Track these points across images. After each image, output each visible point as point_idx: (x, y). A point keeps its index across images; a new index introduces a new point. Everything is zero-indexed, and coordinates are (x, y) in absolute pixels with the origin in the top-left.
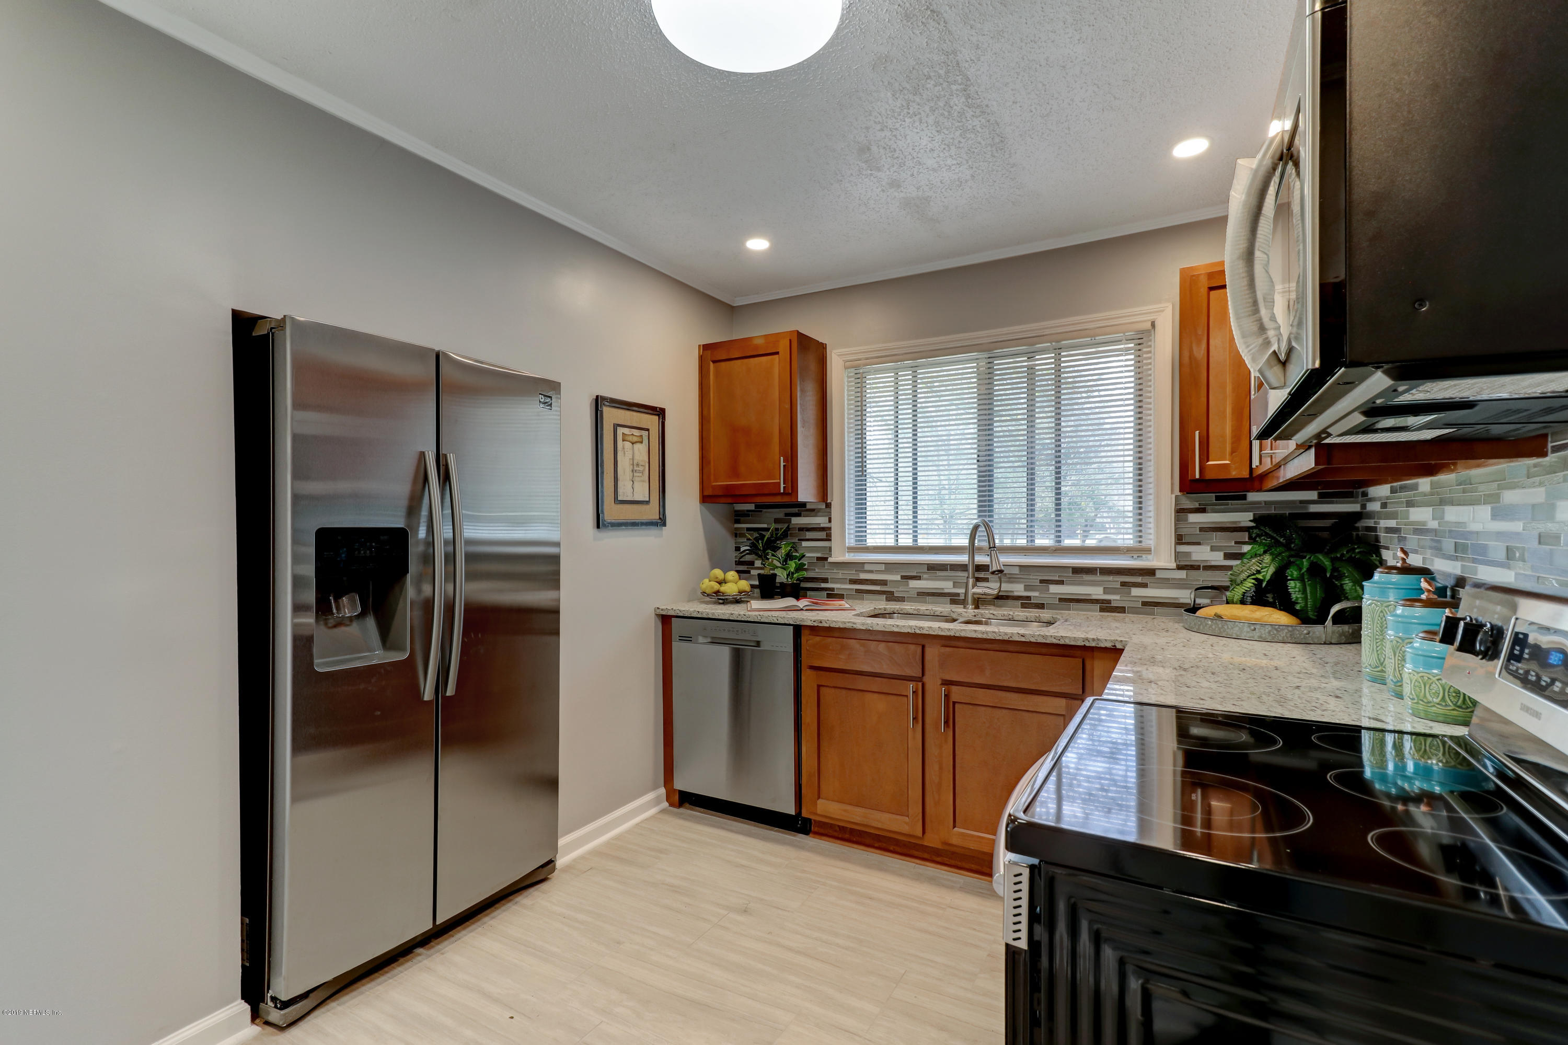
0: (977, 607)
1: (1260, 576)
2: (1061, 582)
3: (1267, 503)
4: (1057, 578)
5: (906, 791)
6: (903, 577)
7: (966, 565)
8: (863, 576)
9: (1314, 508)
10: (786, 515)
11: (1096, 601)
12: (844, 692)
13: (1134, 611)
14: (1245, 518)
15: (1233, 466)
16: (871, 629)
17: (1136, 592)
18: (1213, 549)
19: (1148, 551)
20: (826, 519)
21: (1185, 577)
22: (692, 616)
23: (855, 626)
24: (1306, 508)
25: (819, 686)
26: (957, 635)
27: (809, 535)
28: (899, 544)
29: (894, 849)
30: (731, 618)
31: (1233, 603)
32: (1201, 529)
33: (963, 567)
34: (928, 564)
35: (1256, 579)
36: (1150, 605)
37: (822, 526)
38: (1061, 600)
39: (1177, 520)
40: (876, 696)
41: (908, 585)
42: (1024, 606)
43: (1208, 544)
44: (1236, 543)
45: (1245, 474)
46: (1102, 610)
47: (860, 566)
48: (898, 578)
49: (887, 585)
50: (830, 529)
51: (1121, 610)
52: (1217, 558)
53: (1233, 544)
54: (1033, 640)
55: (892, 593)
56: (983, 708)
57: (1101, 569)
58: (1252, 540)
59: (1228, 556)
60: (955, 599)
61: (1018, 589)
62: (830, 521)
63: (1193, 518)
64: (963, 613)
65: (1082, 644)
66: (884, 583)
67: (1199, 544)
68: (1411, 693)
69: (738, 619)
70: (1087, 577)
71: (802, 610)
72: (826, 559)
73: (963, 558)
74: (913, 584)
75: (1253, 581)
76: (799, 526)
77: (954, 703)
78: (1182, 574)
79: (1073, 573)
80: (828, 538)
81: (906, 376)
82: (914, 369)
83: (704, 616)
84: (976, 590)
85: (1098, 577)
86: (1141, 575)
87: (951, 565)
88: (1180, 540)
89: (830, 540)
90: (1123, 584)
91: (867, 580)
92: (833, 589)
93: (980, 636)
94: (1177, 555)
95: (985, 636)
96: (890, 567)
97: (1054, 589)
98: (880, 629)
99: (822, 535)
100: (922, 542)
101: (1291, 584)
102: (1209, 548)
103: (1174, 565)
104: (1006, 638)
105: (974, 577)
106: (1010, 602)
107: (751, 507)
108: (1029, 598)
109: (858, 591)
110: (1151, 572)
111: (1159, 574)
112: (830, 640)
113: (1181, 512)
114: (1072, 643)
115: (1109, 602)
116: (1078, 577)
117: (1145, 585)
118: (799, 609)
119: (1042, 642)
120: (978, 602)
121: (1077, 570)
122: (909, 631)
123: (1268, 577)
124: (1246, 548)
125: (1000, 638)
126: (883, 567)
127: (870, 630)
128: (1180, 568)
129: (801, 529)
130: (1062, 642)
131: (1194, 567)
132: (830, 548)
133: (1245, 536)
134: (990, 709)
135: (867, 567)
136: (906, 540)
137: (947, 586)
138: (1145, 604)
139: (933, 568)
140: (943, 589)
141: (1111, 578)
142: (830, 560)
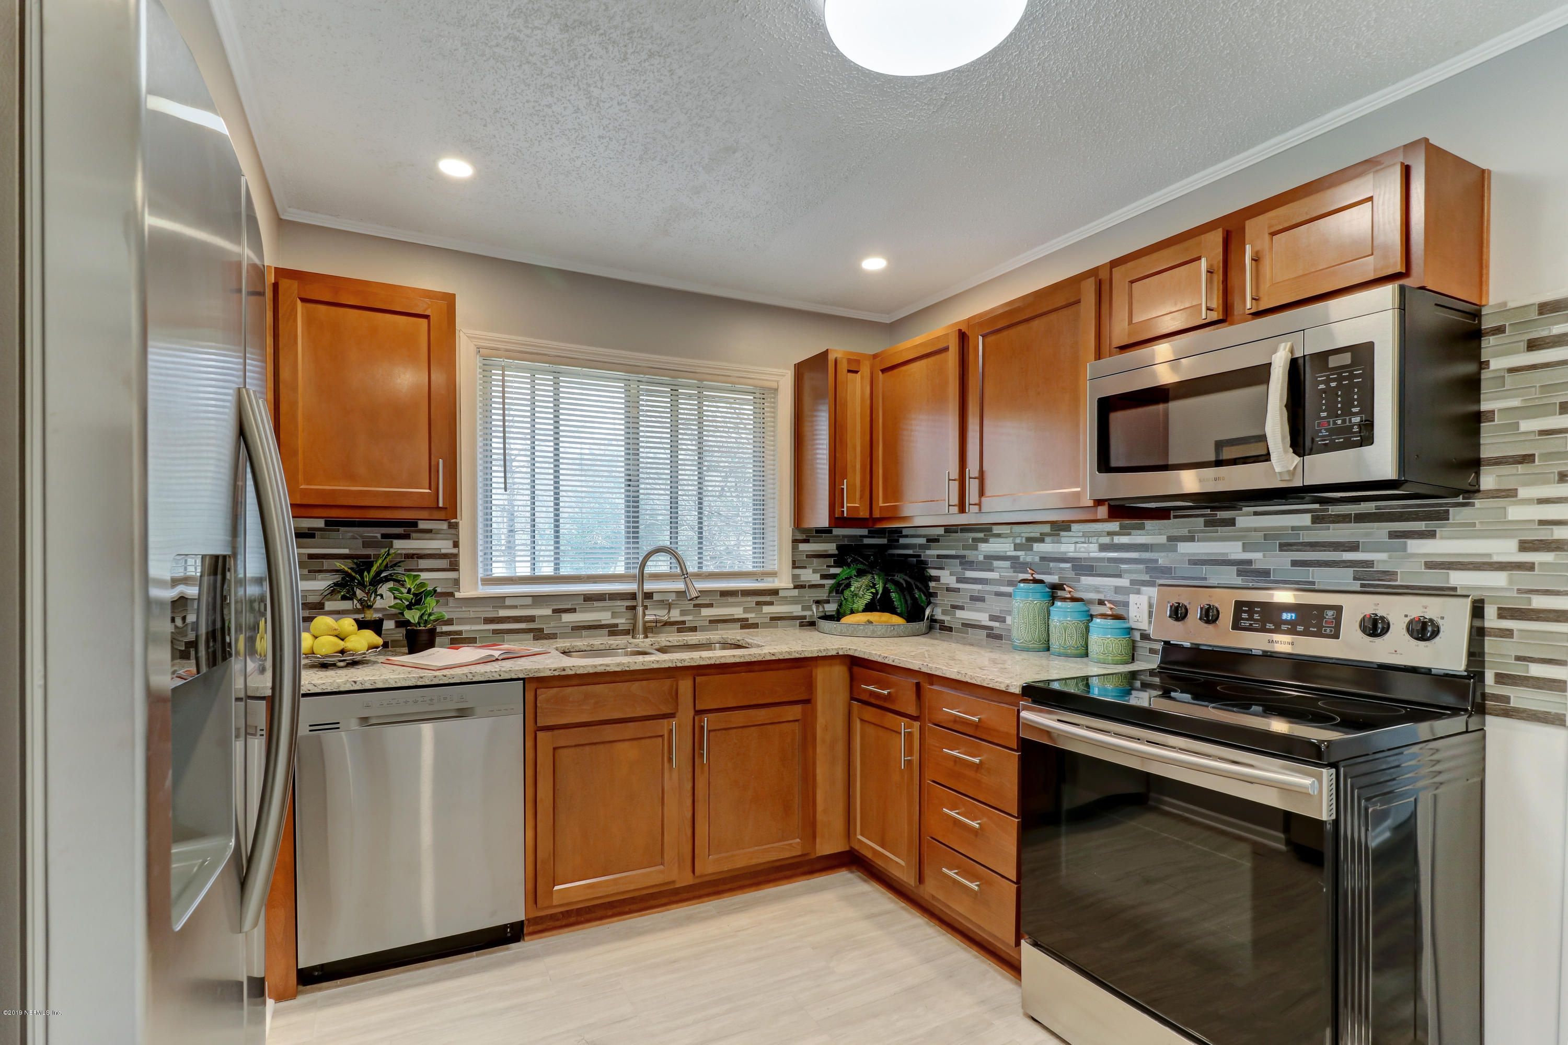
0: (646, 637)
1: (873, 590)
2: (711, 605)
3: (844, 536)
4: (708, 602)
5: (660, 838)
6: (555, 611)
7: (635, 594)
8: (503, 613)
9: (867, 541)
10: (384, 536)
11: (738, 620)
12: (587, 748)
13: (765, 626)
14: (831, 548)
15: (861, 508)
16: (628, 669)
17: (766, 609)
18: (815, 571)
19: (773, 574)
20: (449, 544)
21: (797, 595)
22: (342, 689)
23: (608, 669)
24: (862, 541)
25: (554, 749)
26: (718, 662)
27: (423, 563)
28: (536, 574)
29: (630, 909)
30: (419, 683)
31: (858, 612)
32: (807, 556)
33: (633, 596)
34: (584, 595)
35: (872, 593)
36: (775, 619)
37: (443, 551)
38: (711, 622)
39: (793, 548)
40: (627, 743)
41: (561, 619)
42: (680, 631)
43: (810, 567)
44: (827, 566)
45: (867, 515)
46: (742, 627)
47: (500, 601)
48: (548, 612)
49: (534, 621)
50: (456, 556)
51: (755, 626)
52: (815, 578)
53: (825, 568)
54: (781, 657)
55: (541, 630)
56: (735, 730)
57: (742, 591)
58: (838, 564)
59: (824, 577)
60: (613, 631)
61: (675, 615)
62: (456, 545)
63: (803, 547)
64: (640, 643)
65: (816, 655)
66: (531, 619)
67: (805, 567)
68: (1104, 651)
69: (433, 683)
70: (731, 599)
71: (497, 660)
72: (451, 594)
73: (632, 587)
74: (566, 618)
75: (870, 594)
76: (407, 552)
77: (709, 731)
78: (796, 592)
79: (720, 596)
80: (454, 566)
81: (545, 383)
82: (557, 375)
83: (368, 686)
84: (648, 618)
85: (740, 599)
86: (769, 595)
87: (610, 594)
88: (795, 565)
89: (458, 570)
90: (758, 603)
91: (509, 617)
92: (460, 633)
93: (738, 660)
94: (795, 577)
95: (742, 660)
96: (538, 599)
97: (705, 612)
98: (638, 668)
99: (444, 563)
100: (565, 571)
101: (893, 595)
102: (811, 571)
103: (791, 586)
104: (760, 659)
105: (643, 606)
106: (668, 628)
107: (320, 523)
108: (684, 622)
109: (495, 632)
110: (775, 592)
111: (781, 593)
112: (569, 690)
113: (795, 541)
114: (810, 655)
115: (747, 619)
116: (724, 599)
117: (771, 603)
118: (494, 659)
119: (771, 659)
120: (649, 630)
121: (725, 594)
122: (671, 665)
123: (880, 591)
124: (834, 571)
125: (755, 660)
126: (529, 601)
127: (626, 671)
128: (795, 587)
129: (410, 556)
130: (802, 656)
131: (803, 587)
132: (457, 582)
133: (831, 561)
134: (740, 730)
135: (508, 602)
136: (547, 569)
137: (605, 617)
138: (772, 619)
139: (589, 598)
140: (600, 620)
141: (749, 599)
142: (457, 595)
